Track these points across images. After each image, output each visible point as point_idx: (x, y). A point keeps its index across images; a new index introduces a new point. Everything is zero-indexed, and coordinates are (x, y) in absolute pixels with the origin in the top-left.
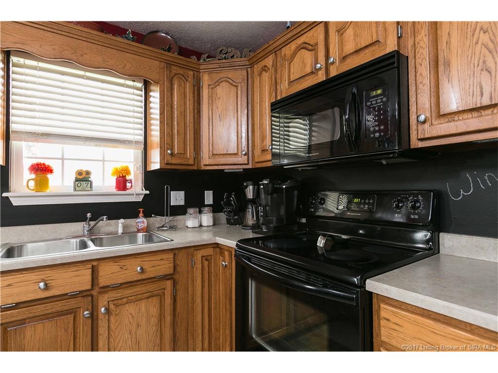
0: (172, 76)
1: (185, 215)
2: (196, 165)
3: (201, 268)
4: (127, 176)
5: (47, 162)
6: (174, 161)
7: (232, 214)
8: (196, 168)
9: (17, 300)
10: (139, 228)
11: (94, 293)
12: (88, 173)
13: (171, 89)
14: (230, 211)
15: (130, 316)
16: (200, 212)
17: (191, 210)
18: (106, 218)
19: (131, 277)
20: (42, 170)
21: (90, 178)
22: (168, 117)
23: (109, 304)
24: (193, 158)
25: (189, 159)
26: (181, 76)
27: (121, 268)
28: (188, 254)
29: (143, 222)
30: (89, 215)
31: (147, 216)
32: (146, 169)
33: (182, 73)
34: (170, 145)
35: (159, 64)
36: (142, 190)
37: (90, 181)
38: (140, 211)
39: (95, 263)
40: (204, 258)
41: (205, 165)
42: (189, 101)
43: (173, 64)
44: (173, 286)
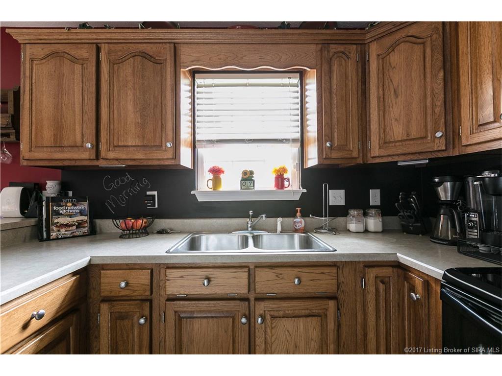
0: (331, 56)
1: (346, 216)
2: (361, 158)
3: (374, 291)
4: (284, 174)
6: (335, 155)
7: (413, 220)
8: (362, 162)
9: (187, 292)
10: (297, 228)
12: (252, 173)
13: (330, 72)
14: (408, 216)
15: (287, 333)
16: (365, 214)
17: (353, 212)
18: (265, 216)
19: (288, 288)
20: (217, 172)
21: (253, 177)
22: (326, 104)
23: (265, 313)
24: (357, 150)
25: (352, 151)
26: (341, 54)
27: (277, 276)
28: (355, 270)
29: (301, 222)
30: (251, 212)
31: (304, 215)
32: (303, 167)
33: (343, 50)
34: (329, 137)
35: (315, 47)
36: (300, 188)
37: (253, 180)
38: (297, 210)
40: (379, 279)
41: (373, 157)
42: (352, 82)
43: (332, 42)
44: (336, 309)
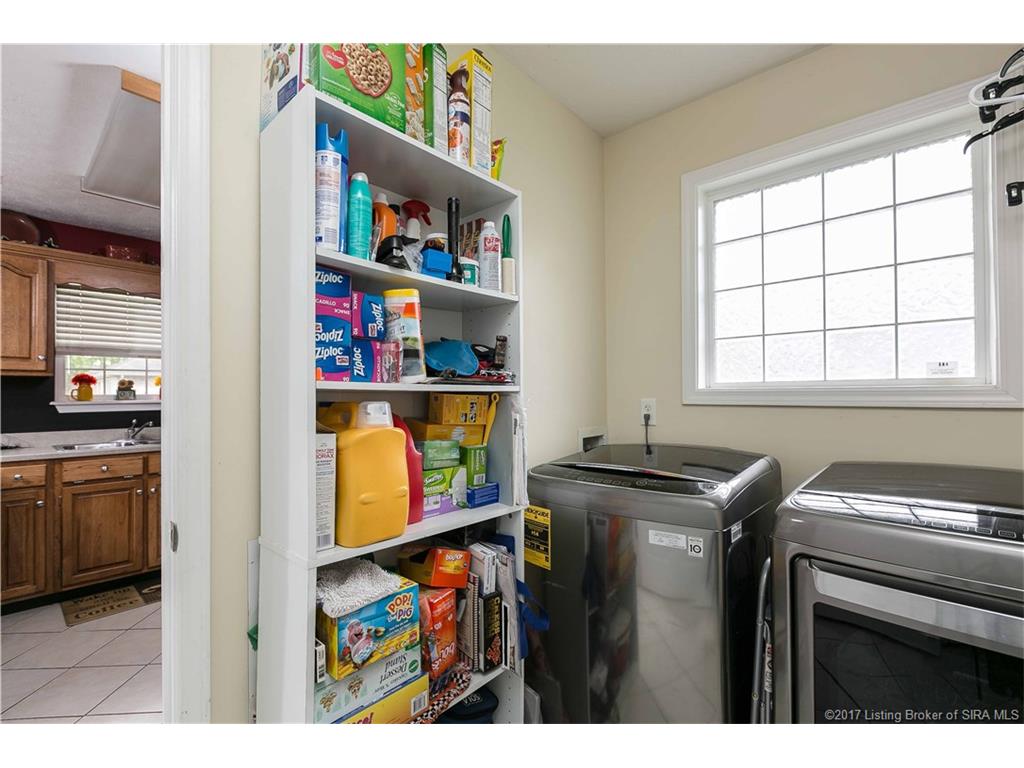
5: (90, 373)
9: (85, 478)
11: (145, 477)
12: (130, 383)
18: (152, 424)
20: (84, 381)
21: (133, 387)
30: (134, 421)
39: (145, 456)
